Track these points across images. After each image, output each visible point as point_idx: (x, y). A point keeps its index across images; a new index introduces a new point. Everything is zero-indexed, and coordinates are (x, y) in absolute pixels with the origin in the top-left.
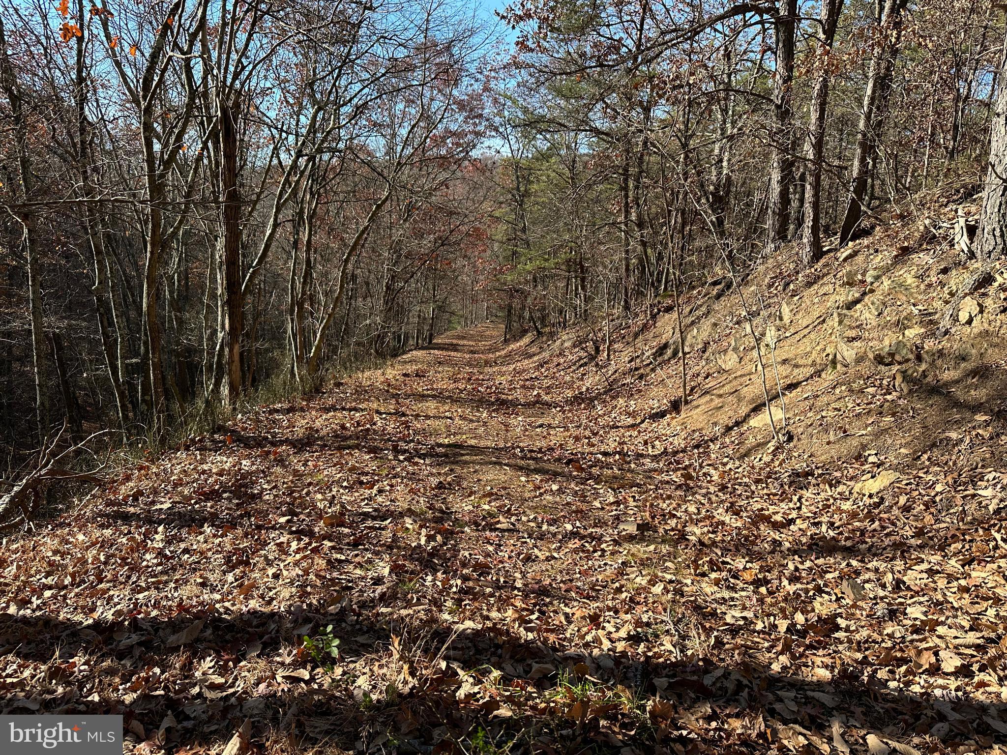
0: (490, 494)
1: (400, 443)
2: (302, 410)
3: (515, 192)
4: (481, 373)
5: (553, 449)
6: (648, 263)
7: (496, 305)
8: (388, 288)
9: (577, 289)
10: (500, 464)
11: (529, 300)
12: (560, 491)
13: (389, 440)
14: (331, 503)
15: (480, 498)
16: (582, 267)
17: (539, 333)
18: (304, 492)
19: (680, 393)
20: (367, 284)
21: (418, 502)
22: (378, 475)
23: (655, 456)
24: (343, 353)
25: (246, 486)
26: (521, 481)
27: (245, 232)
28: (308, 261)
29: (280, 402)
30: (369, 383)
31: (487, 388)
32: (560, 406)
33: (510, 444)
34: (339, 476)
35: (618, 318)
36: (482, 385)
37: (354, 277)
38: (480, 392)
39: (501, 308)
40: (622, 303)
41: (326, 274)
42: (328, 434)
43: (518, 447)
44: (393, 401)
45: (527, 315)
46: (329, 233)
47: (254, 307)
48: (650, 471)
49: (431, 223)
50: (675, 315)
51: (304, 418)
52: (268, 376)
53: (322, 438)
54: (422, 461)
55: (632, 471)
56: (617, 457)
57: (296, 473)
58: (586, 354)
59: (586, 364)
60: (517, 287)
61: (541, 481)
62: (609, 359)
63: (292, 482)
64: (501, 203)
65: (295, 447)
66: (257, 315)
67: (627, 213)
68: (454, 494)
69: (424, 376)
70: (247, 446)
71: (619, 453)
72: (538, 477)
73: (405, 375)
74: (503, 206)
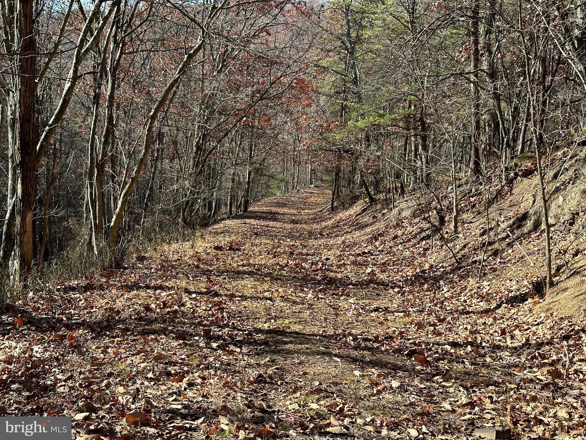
0: (319, 391)
1: (212, 328)
2: (101, 287)
3: (345, 38)
4: (305, 247)
5: (391, 338)
6: (501, 118)
7: (321, 168)
8: (198, 148)
9: (416, 149)
10: (329, 354)
11: (361, 162)
12: (402, 389)
13: (200, 324)
14: (135, 398)
15: (307, 395)
16: (423, 124)
17: (372, 200)
18: (103, 384)
19: (544, 272)
20: (175, 143)
21: (234, 398)
22: (187, 365)
23: (515, 348)
24: (147, 222)
25: (37, 376)
26: (354, 375)
27: (40, 85)
28: (110, 119)
29: (76, 278)
30: (176, 257)
31: (312, 264)
32: (399, 286)
33: (340, 331)
34: (143, 365)
35: (466, 183)
36: (305, 261)
37: (160, 136)
38: (304, 268)
39: (327, 171)
40: (471, 165)
41: (128, 133)
42: (131, 316)
43: (350, 334)
44: (204, 279)
45: (358, 178)
46: (134, 86)
47: (48, 170)
48: (509, 366)
49: (249, 74)
50: (536, 179)
51: (103, 298)
52: (61, 248)
53: (123, 321)
54: (238, 350)
55: (488, 366)
56: (469, 348)
57: (94, 361)
58: (428, 225)
59: (428, 237)
60: (347, 147)
61: (379, 376)
62: (456, 231)
63: (90, 372)
64: (329, 51)
65: (93, 331)
66: (51, 180)
67: (477, 61)
68: (276, 389)
69: (239, 250)
70: (39, 329)
71: (471, 344)
72: (375, 371)
73: (217, 248)
74: (331, 54)
